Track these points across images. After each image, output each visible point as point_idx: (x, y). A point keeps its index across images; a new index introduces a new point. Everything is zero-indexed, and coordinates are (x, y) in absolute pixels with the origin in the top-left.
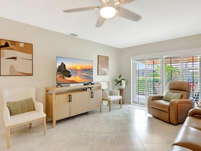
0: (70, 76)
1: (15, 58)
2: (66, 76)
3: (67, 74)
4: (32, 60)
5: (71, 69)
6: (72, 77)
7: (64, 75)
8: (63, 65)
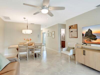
0: (96, 39)
1: (72, 32)
2: (93, 39)
3: (93, 37)
4: (77, 31)
5: (97, 34)
6: (97, 39)
7: (90, 38)
8: (90, 31)
